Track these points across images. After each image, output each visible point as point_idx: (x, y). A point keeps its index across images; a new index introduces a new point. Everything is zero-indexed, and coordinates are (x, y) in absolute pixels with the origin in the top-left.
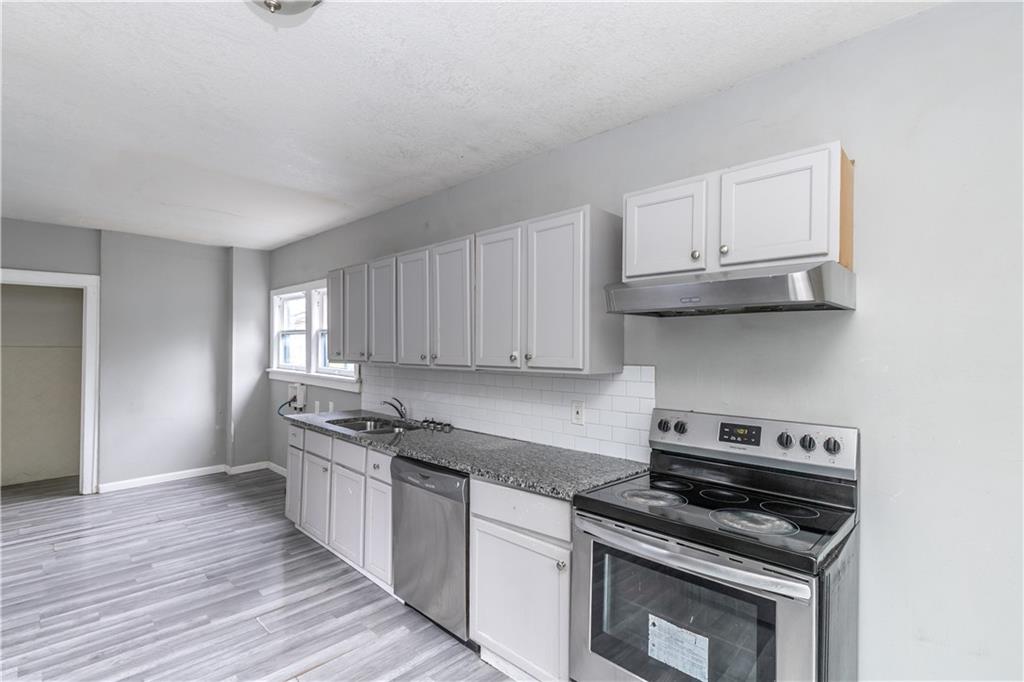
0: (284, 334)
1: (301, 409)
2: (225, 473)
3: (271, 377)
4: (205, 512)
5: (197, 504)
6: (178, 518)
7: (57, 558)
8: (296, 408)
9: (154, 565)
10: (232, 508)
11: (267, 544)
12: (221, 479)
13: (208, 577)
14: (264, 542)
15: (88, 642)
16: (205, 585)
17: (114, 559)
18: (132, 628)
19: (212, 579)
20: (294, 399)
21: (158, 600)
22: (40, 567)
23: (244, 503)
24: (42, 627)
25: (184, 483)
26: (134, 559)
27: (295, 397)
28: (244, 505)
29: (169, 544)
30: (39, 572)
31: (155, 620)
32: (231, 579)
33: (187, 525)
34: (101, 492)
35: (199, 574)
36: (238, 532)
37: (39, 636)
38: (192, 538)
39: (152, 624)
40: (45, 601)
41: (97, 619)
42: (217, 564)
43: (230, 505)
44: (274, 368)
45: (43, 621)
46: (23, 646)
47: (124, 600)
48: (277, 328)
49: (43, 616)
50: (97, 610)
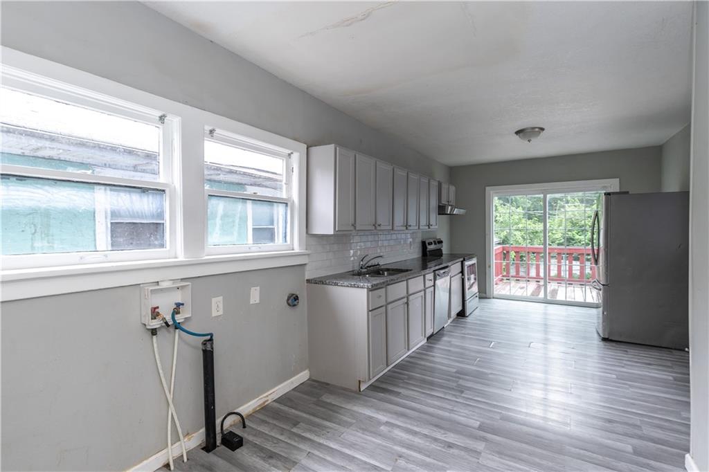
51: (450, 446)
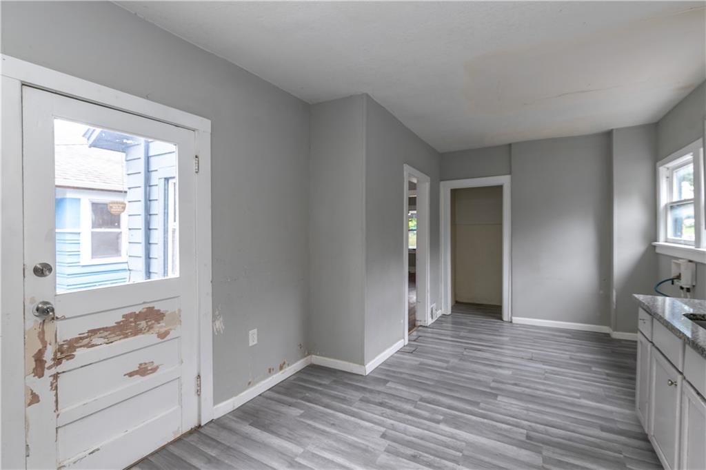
0: (673, 206)
1: (688, 290)
2: (608, 335)
3: (658, 251)
4: (568, 366)
5: (566, 355)
6: (544, 362)
7: (461, 359)
8: (682, 288)
9: (499, 398)
10: (595, 372)
11: (604, 435)
12: (602, 340)
13: (528, 437)
14: (603, 429)
15: (422, 439)
16: (520, 445)
17: (482, 377)
18: (447, 446)
19: (530, 442)
20: (679, 277)
21: (481, 433)
22: (447, 362)
23: (607, 371)
24: (415, 407)
25: (570, 333)
26: (493, 385)
27: (680, 274)
28: (608, 375)
29: (523, 384)
30: (445, 365)
31: (466, 453)
32: (545, 453)
33: (546, 372)
34: (513, 322)
35: (522, 428)
36: (584, 402)
37: (410, 413)
38: (542, 387)
39: (461, 454)
40: (431, 389)
41: (438, 422)
42: (542, 427)
43: (594, 369)
44: (661, 242)
45: (419, 402)
46: (400, 415)
47: (461, 417)
48: (664, 199)
49: (422, 399)
50: (444, 414)
51: (516, 385)
